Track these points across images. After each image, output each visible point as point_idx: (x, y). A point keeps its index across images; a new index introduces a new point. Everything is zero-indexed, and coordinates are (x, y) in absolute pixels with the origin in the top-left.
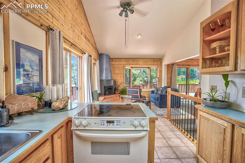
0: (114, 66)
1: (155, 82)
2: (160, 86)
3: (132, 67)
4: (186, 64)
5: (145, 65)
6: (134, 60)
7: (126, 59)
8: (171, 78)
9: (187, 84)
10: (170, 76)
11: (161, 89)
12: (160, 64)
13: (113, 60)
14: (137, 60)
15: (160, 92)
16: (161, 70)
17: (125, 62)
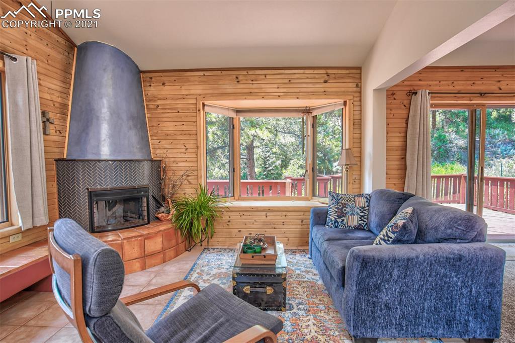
0: (159, 102)
1: (339, 171)
2: (357, 186)
3: (238, 111)
4: (469, 87)
5: (286, 95)
6: (240, 78)
7: (207, 73)
8: (406, 150)
9: (471, 178)
10: (397, 142)
11: (362, 202)
12: (355, 89)
13: (151, 78)
14: (253, 77)
15: (356, 218)
16: (357, 117)
17: (200, 87)
